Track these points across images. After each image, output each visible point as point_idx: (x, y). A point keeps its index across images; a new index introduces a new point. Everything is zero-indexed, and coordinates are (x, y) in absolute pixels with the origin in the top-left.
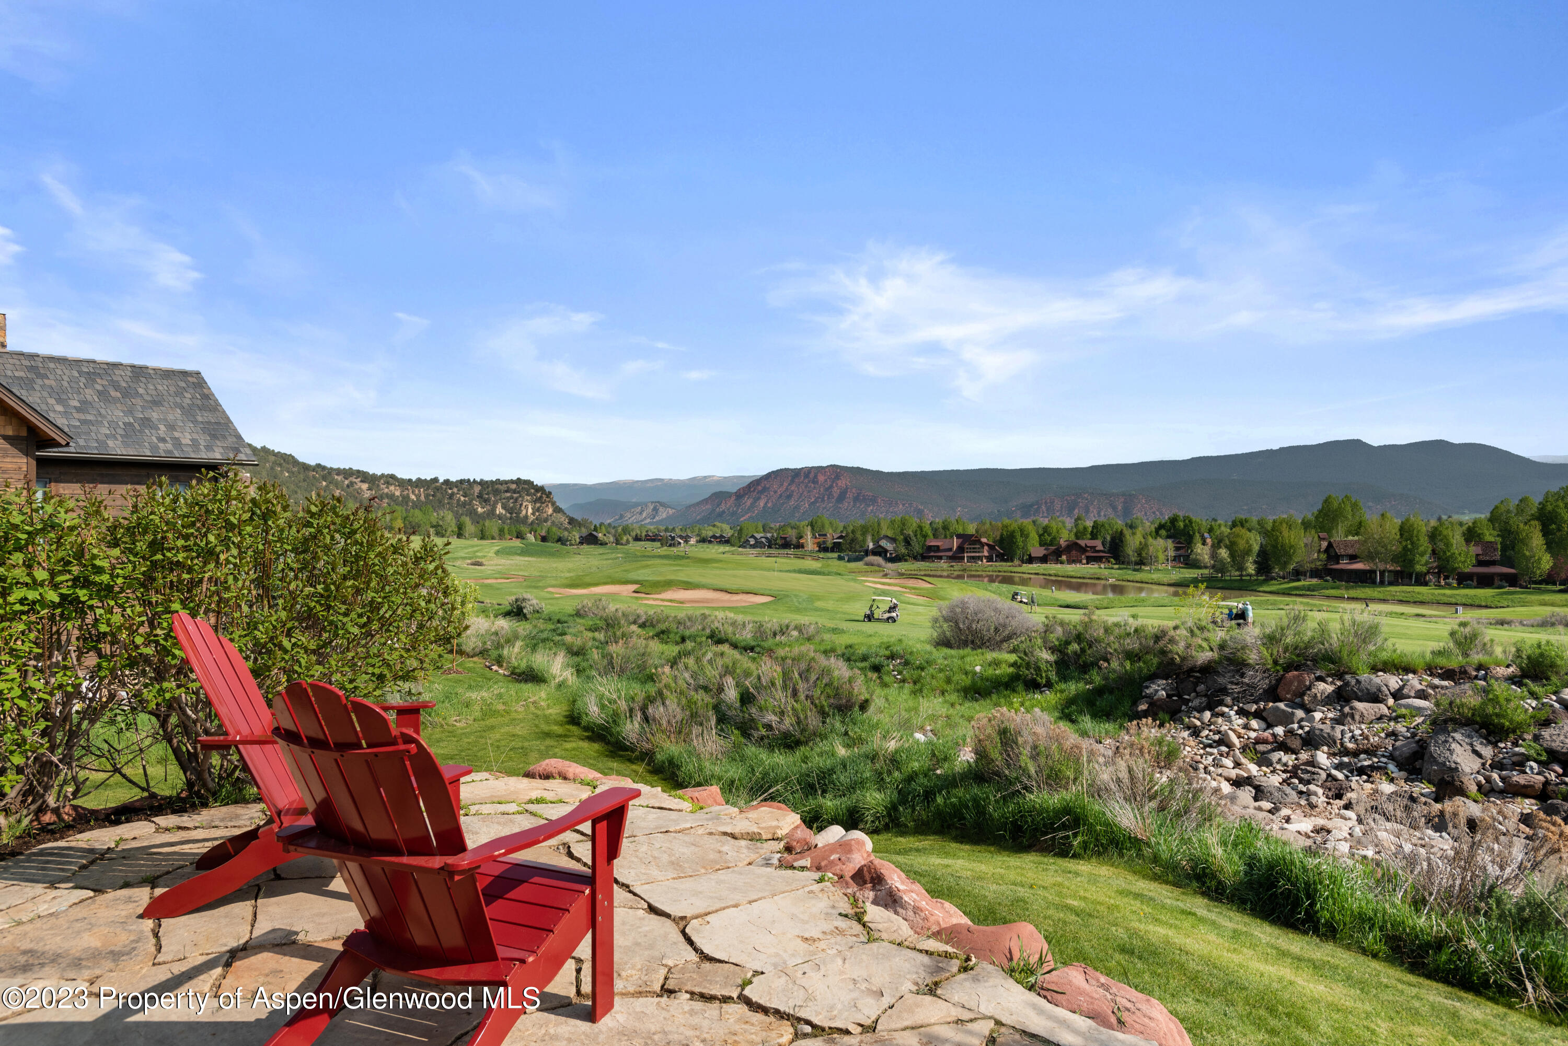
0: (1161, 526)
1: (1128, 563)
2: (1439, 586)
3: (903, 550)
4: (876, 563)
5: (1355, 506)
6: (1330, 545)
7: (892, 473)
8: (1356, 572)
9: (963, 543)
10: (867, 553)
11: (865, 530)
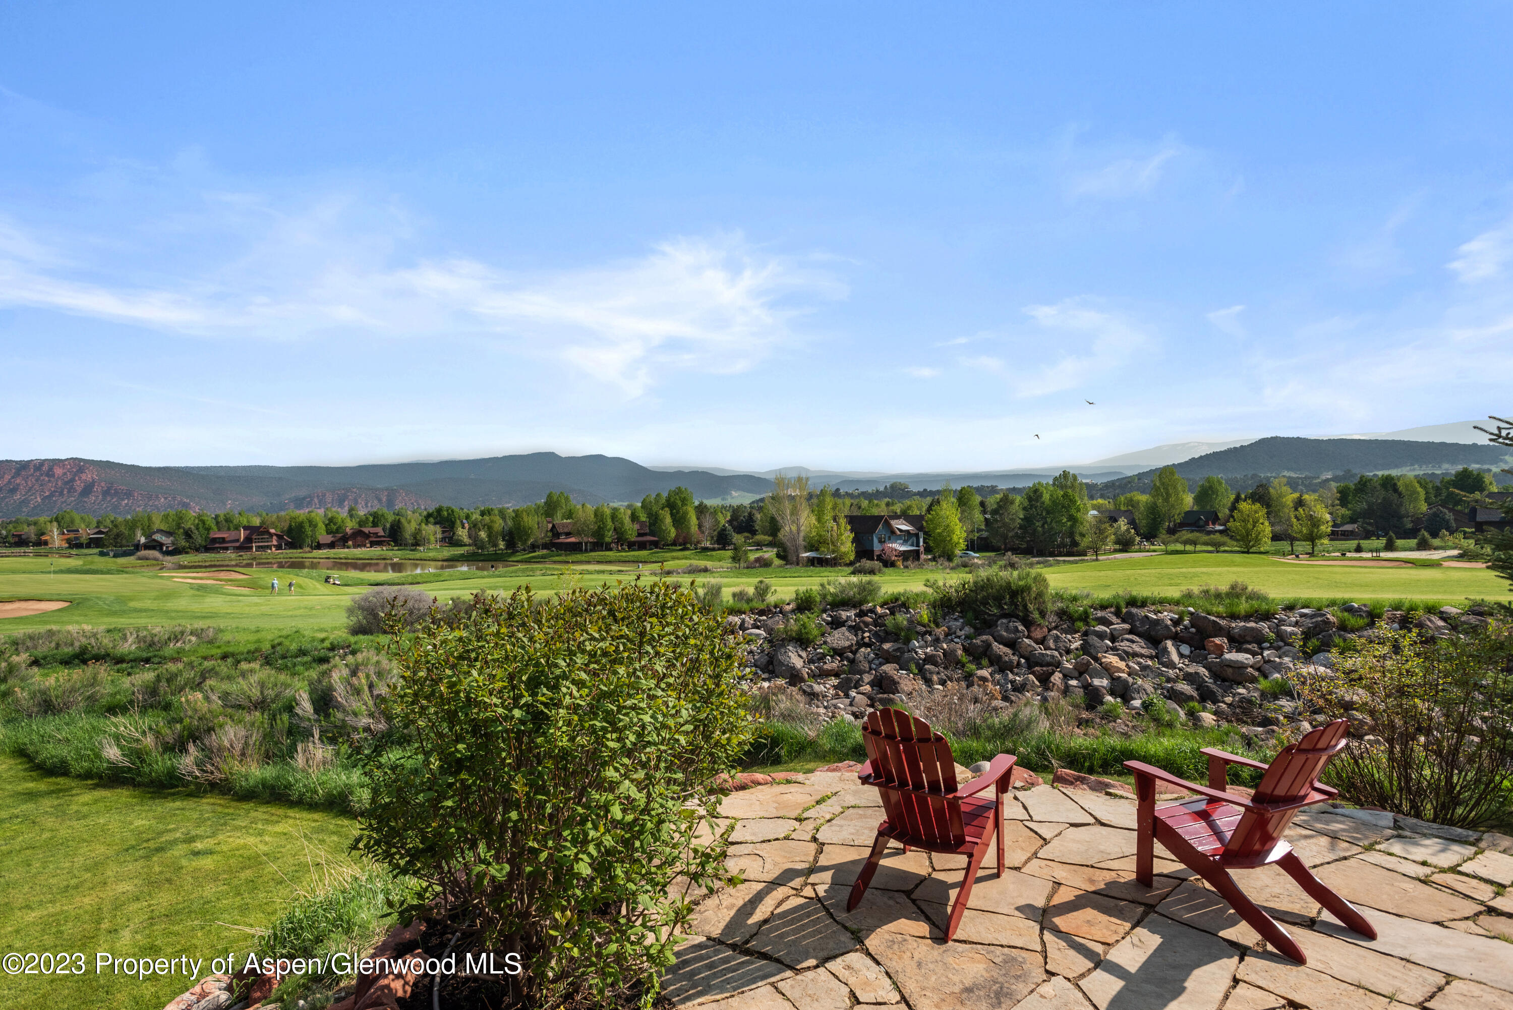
0: (429, 515)
1: (406, 545)
2: (619, 551)
3: (183, 543)
4: (151, 556)
5: (567, 499)
6: (554, 526)
7: (150, 469)
8: (570, 543)
9: (251, 534)
10: (137, 547)
11: (133, 526)
